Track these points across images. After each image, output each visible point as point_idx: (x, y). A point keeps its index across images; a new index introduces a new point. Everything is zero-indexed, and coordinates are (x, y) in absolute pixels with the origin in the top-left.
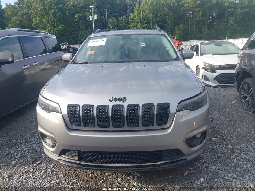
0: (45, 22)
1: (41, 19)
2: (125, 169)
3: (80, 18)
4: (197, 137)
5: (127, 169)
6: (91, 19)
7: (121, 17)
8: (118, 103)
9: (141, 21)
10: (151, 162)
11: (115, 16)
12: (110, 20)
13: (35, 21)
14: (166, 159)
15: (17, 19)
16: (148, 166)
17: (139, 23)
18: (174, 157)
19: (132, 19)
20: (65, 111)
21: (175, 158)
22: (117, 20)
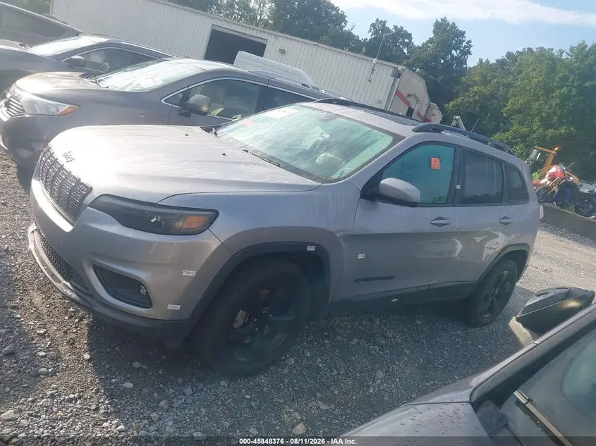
14: (72, 282)
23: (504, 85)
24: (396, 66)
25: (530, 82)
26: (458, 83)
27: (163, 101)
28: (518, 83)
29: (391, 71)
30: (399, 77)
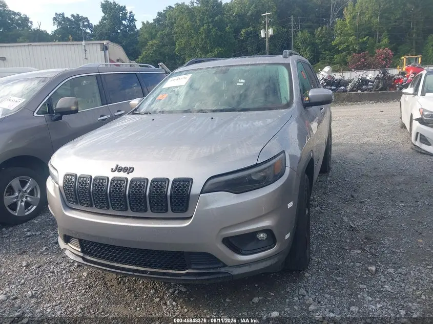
0: (193, 45)
1: (188, 41)
2: (132, 273)
3: (248, 34)
4: (260, 239)
5: (135, 274)
6: (263, 35)
7: (320, 28)
8: (122, 175)
9: (356, 31)
10: (171, 268)
11: (309, 27)
12: (300, 34)
13: (178, 45)
14: (193, 266)
15: (155, 43)
16: (164, 274)
17: (352, 36)
18: (207, 266)
19: (339, 29)
20: (61, 182)
21: (210, 268)
22: (313, 34)
23: (165, 34)
24: (102, 42)
25: (183, 27)
26: (137, 42)
27: (35, 114)
28: (176, 30)
29: (99, 47)
30: (107, 49)
